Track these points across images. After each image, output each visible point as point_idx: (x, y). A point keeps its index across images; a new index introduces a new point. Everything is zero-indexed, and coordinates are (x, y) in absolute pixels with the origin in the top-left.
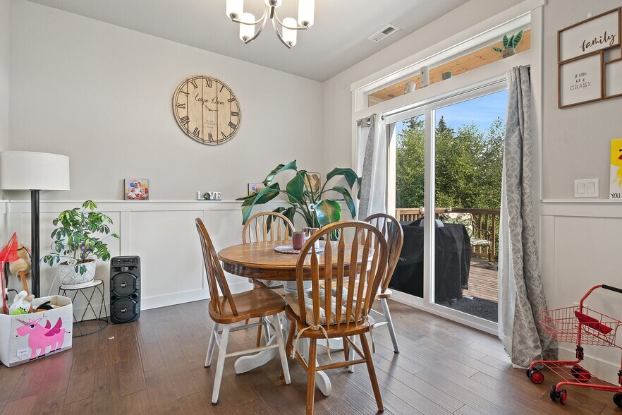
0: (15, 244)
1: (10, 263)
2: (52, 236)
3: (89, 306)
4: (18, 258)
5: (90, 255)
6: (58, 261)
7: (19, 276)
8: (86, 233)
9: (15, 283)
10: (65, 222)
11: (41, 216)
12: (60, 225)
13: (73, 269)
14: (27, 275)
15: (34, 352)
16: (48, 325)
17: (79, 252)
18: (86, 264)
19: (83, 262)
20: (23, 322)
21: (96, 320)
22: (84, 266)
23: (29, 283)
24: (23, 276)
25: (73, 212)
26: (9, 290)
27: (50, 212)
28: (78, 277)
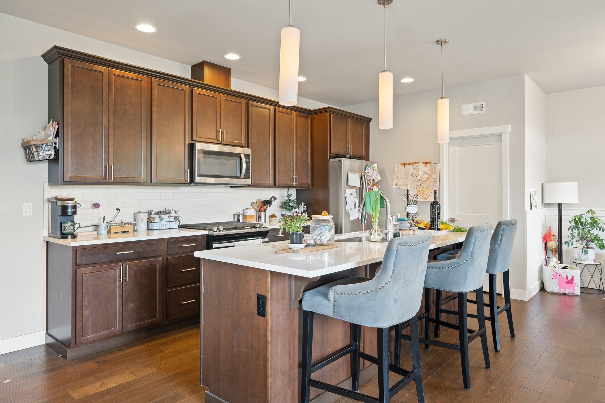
0: (550, 232)
1: (548, 242)
2: (569, 230)
3: (592, 279)
4: (552, 240)
5: (592, 245)
6: (572, 245)
7: (552, 251)
8: (589, 230)
9: (550, 254)
10: (576, 222)
11: (563, 218)
12: (573, 224)
13: (581, 251)
14: (556, 251)
15: (560, 290)
16: (567, 278)
17: (585, 241)
18: (588, 249)
19: (587, 248)
20: (555, 272)
21: (597, 289)
22: (587, 250)
23: (557, 256)
24: (554, 251)
25: (580, 217)
26: (547, 257)
27: (568, 216)
28: (583, 256)
